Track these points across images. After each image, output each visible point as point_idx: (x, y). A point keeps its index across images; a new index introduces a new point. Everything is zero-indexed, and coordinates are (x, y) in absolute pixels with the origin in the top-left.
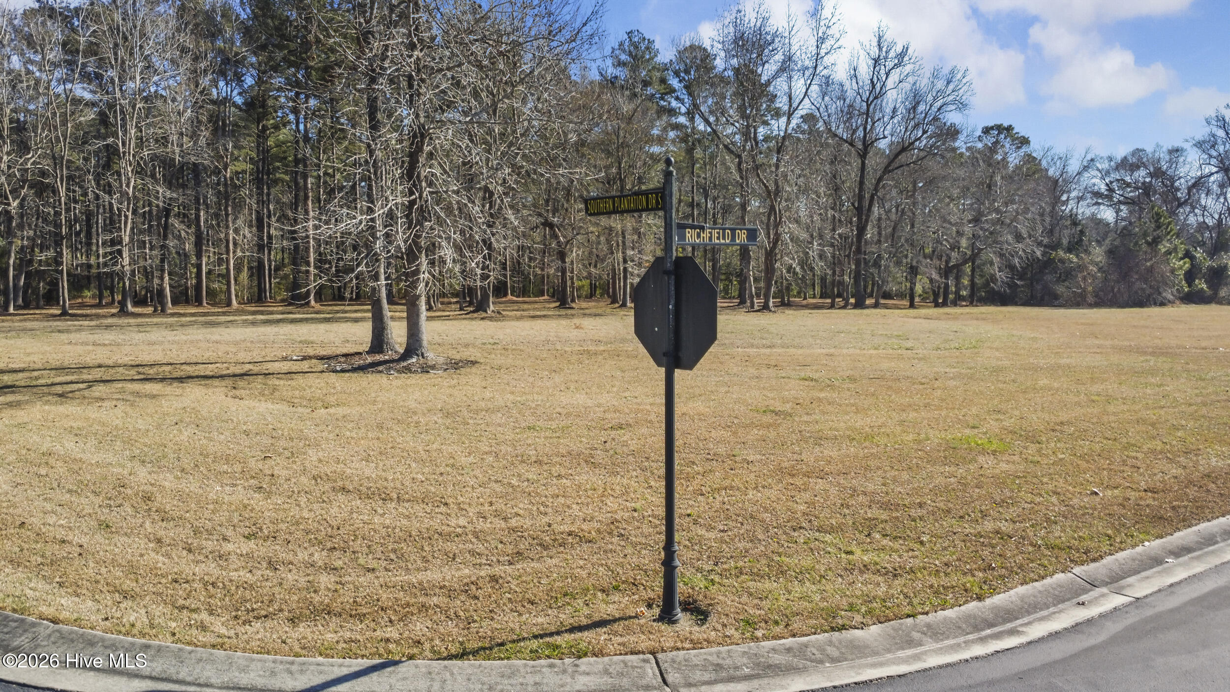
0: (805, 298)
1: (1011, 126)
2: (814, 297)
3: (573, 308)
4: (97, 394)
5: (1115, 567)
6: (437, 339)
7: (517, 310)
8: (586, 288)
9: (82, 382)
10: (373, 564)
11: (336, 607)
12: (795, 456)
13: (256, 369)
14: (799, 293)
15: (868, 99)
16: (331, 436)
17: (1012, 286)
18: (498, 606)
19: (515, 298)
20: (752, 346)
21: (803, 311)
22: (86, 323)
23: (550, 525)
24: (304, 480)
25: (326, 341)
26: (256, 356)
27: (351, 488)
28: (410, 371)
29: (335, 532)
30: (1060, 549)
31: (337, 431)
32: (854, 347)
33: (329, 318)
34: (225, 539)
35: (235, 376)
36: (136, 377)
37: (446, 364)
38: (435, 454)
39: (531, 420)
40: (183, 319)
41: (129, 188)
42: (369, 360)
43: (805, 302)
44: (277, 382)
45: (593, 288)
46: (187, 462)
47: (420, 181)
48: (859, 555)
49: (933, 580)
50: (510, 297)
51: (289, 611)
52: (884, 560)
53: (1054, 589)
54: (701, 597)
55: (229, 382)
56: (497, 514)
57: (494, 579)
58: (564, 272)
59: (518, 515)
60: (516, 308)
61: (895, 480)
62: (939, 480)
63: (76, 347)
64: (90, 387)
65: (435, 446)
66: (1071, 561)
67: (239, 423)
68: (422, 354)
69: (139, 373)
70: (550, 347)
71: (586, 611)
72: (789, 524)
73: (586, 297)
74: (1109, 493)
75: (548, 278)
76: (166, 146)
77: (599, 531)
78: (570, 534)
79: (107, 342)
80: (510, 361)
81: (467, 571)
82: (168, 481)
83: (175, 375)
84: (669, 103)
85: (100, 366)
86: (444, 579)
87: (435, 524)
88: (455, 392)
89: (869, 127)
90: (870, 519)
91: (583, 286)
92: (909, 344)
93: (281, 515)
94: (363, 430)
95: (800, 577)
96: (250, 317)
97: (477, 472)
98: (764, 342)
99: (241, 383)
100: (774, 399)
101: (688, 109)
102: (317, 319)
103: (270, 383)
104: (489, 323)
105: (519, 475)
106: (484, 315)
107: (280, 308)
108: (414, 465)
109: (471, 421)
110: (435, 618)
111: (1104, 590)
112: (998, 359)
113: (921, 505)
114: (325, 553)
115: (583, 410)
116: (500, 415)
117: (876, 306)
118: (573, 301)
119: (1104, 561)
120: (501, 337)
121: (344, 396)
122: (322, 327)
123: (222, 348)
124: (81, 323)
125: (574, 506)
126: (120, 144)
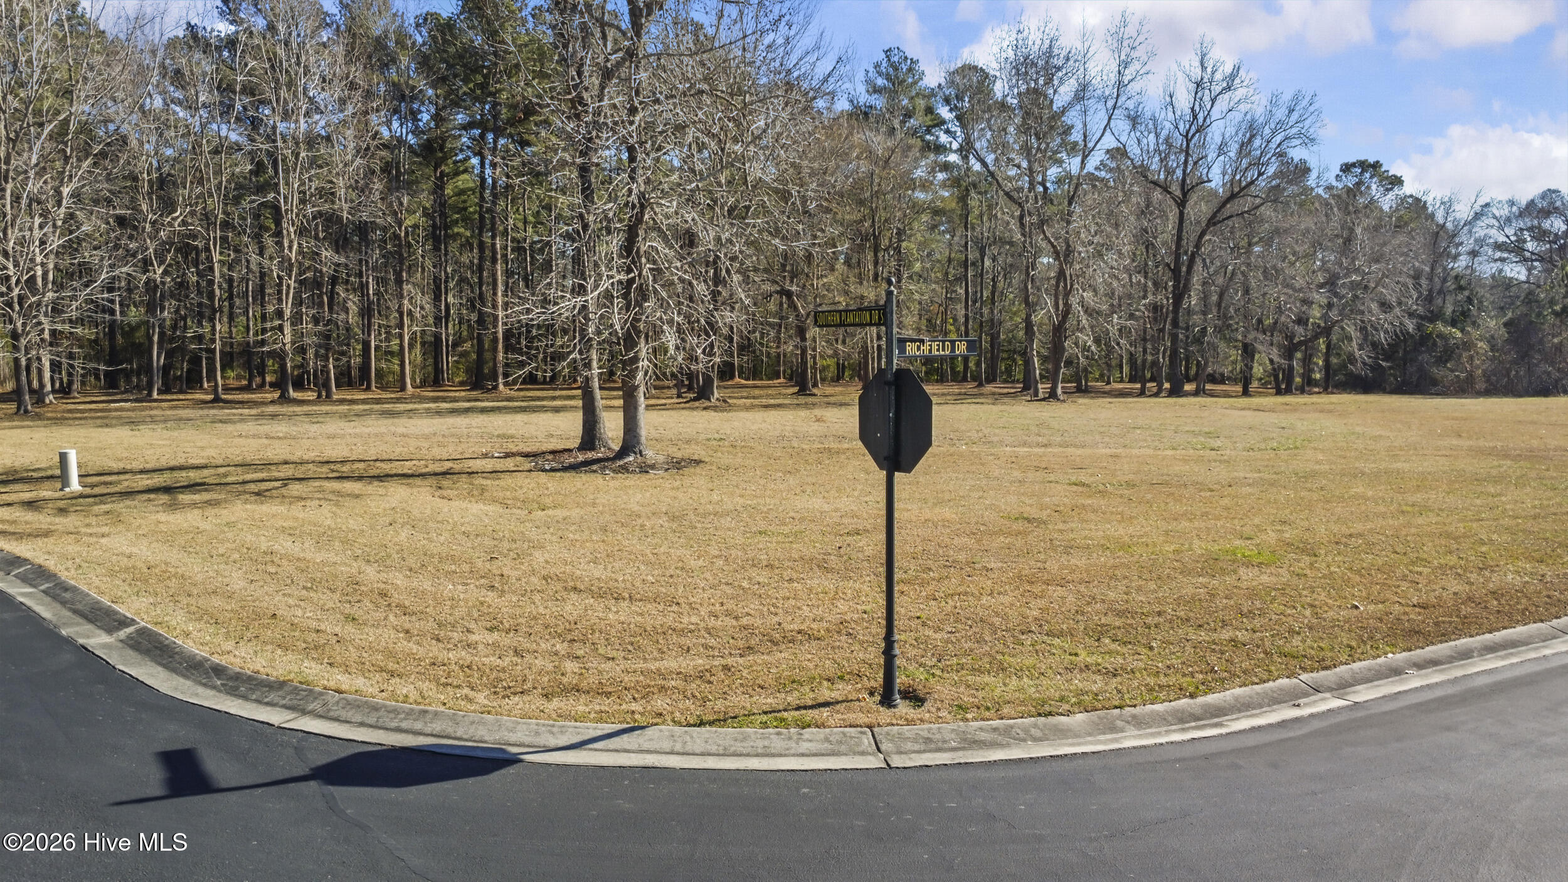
0: (1108, 383)
1: (1378, 162)
2: (1122, 381)
3: (815, 395)
4: (296, 493)
5: (1347, 676)
6: (654, 434)
7: (747, 398)
8: (832, 369)
9: (276, 480)
10: (614, 654)
11: (584, 685)
12: (1039, 564)
13: (457, 467)
14: (1102, 375)
15: (1188, 132)
16: (554, 538)
17: (1377, 368)
18: (731, 689)
19: (743, 382)
20: (1025, 444)
21: (1101, 400)
22: (246, 411)
23: (780, 624)
24: (534, 580)
25: (527, 435)
26: (451, 451)
27: (582, 587)
28: (628, 471)
29: (573, 626)
30: (1294, 657)
31: (560, 533)
32: (1148, 447)
33: (526, 407)
34: (468, 631)
35: (436, 474)
36: (330, 475)
37: (668, 463)
38: (663, 557)
39: (762, 525)
40: (356, 407)
41: (291, 251)
42: (581, 458)
43: (1108, 387)
44: (484, 482)
45: (841, 369)
46: (411, 561)
47: (639, 257)
48: (1083, 657)
49: (1151, 681)
50: (737, 380)
51: (543, 689)
52: (1109, 663)
53: (1274, 692)
54: (920, 687)
55: (432, 481)
56: (728, 613)
57: (726, 668)
58: (804, 351)
59: (748, 614)
60: (745, 394)
61: (1139, 589)
62: (1189, 591)
63: (249, 441)
64: (286, 485)
65: (662, 550)
66: (1301, 668)
67: (455, 524)
68: (641, 452)
69: (333, 471)
70: (786, 443)
71: (812, 695)
72: (1018, 628)
73: (833, 380)
74: (1371, 607)
75: (785, 356)
76: (333, 202)
77: (828, 630)
78: (799, 632)
79: (281, 435)
80: (739, 460)
81: (700, 661)
82: (399, 579)
83: (372, 473)
84: (937, 137)
85: (286, 463)
86: (680, 667)
87: (669, 620)
88: (680, 495)
89: (1189, 168)
90: (1102, 625)
91: (828, 366)
92: (1218, 443)
93: (518, 611)
94: (587, 532)
95: (1019, 674)
96: (432, 405)
97: (708, 575)
98: (1040, 439)
99: (445, 483)
100: (1031, 506)
101: (961, 145)
102: (511, 408)
103: (476, 482)
104: (713, 414)
105: (750, 579)
106: (707, 404)
107: (463, 394)
108: (643, 567)
109: (699, 525)
110: (674, 697)
111: (1328, 695)
112: (1318, 462)
113: (1159, 614)
114: (566, 644)
115: (818, 514)
116: (729, 519)
117: (1196, 393)
118: (815, 385)
119: (1337, 670)
120: (728, 432)
121: (560, 498)
122: (520, 418)
123: (413, 443)
124: (240, 411)
125: (805, 608)
126: (282, 201)
